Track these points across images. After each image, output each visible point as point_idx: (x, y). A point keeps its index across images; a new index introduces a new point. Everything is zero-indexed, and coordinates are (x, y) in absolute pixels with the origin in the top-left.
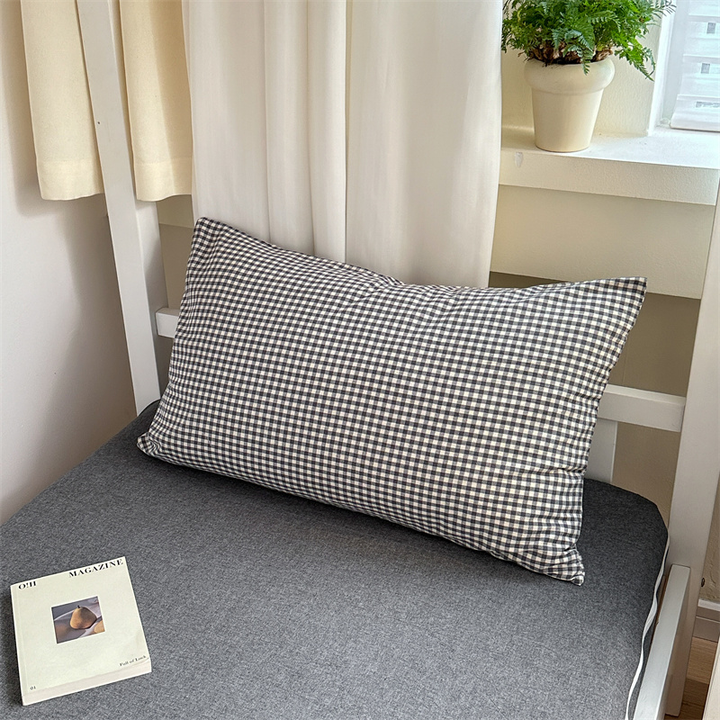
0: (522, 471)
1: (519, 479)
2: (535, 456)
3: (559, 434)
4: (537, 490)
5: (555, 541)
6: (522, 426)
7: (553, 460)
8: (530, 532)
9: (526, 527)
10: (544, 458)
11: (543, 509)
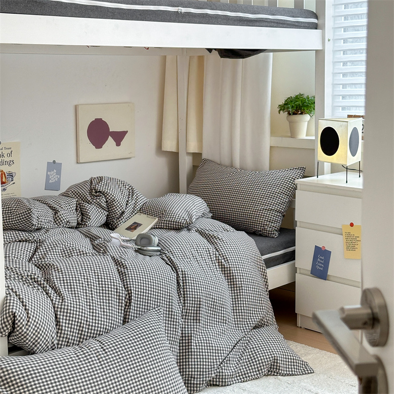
0: (263, 209)
1: (263, 211)
2: (268, 206)
3: (275, 201)
4: (267, 214)
5: (270, 227)
6: (266, 198)
7: (272, 207)
8: (264, 224)
9: (263, 223)
10: (270, 206)
11: (268, 219)
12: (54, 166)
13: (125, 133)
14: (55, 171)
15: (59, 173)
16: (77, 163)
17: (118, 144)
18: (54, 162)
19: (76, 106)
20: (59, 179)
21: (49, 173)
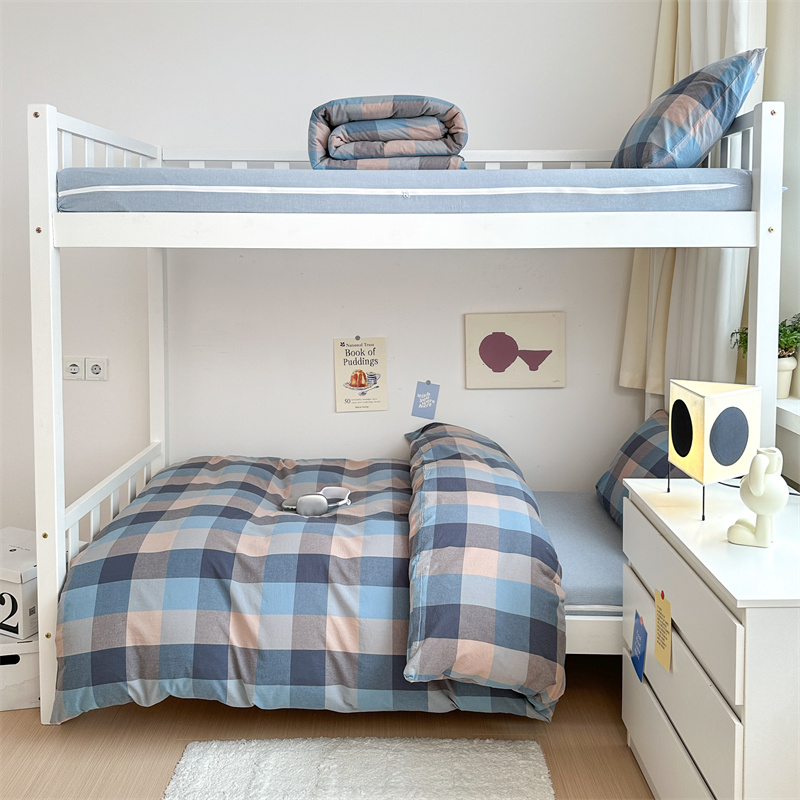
12: (428, 388)
13: (546, 354)
14: (428, 394)
15: (435, 397)
16: (466, 388)
17: (534, 367)
18: (428, 382)
19: (464, 315)
20: (434, 406)
21: (419, 396)
